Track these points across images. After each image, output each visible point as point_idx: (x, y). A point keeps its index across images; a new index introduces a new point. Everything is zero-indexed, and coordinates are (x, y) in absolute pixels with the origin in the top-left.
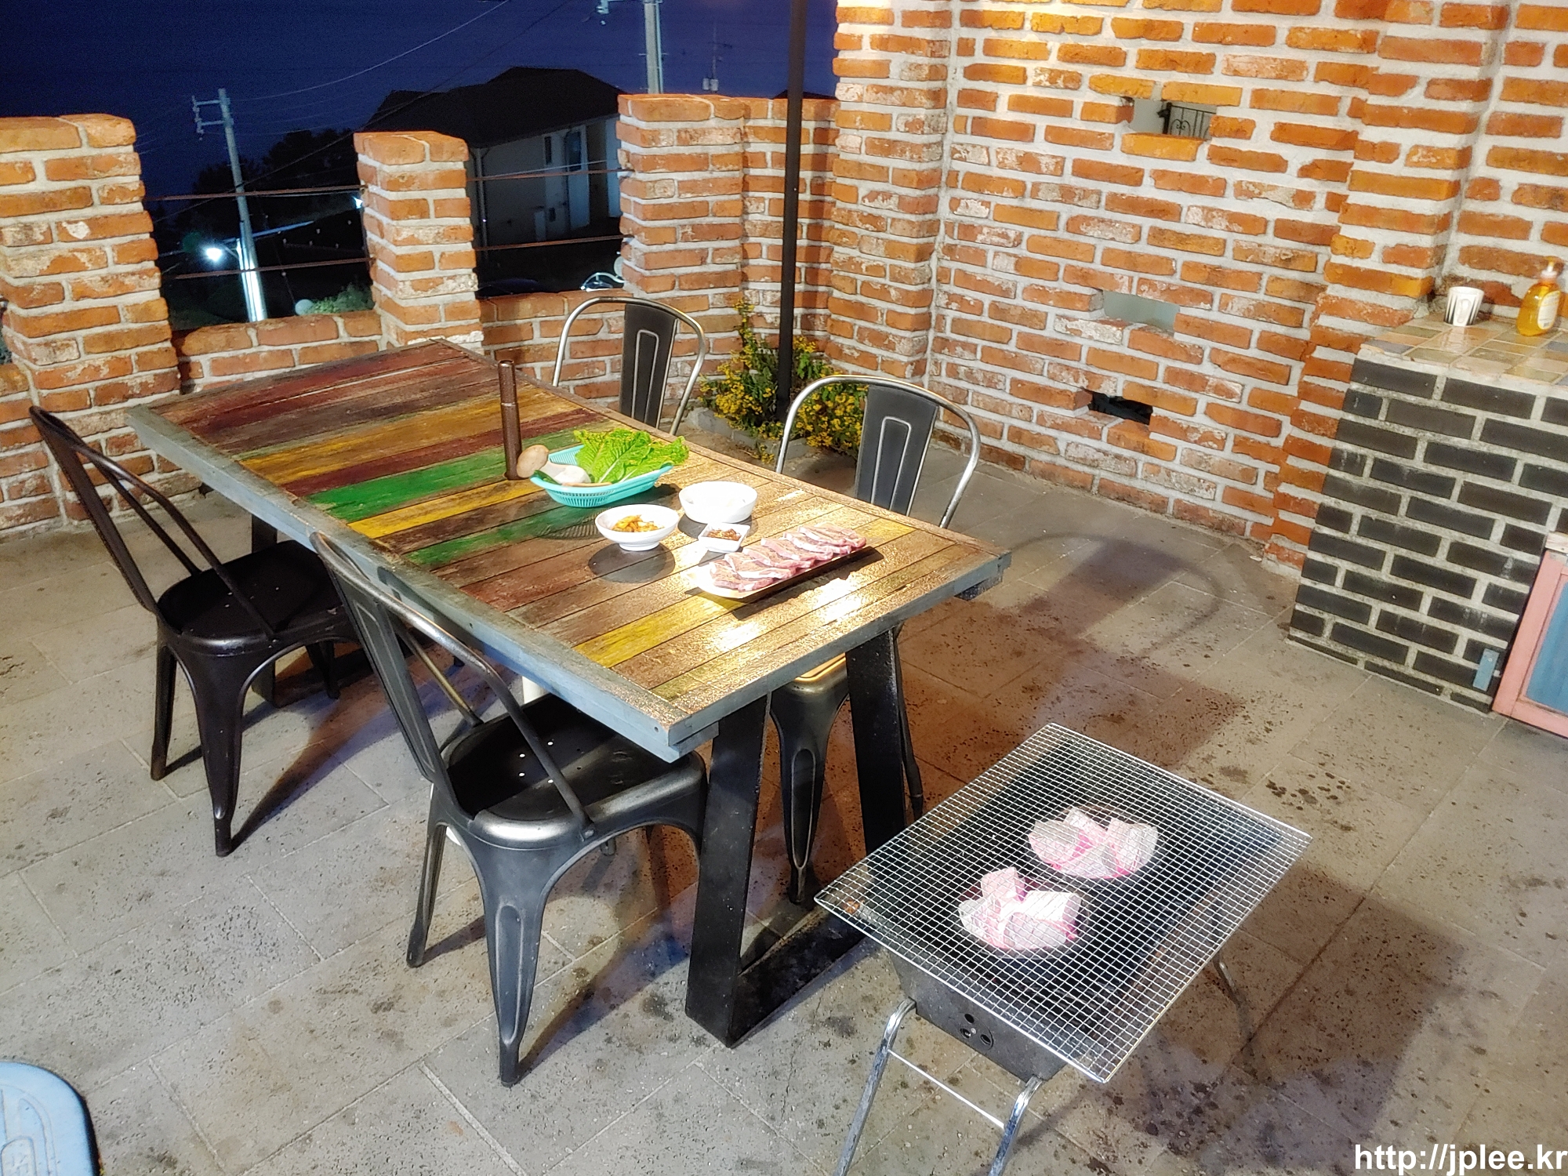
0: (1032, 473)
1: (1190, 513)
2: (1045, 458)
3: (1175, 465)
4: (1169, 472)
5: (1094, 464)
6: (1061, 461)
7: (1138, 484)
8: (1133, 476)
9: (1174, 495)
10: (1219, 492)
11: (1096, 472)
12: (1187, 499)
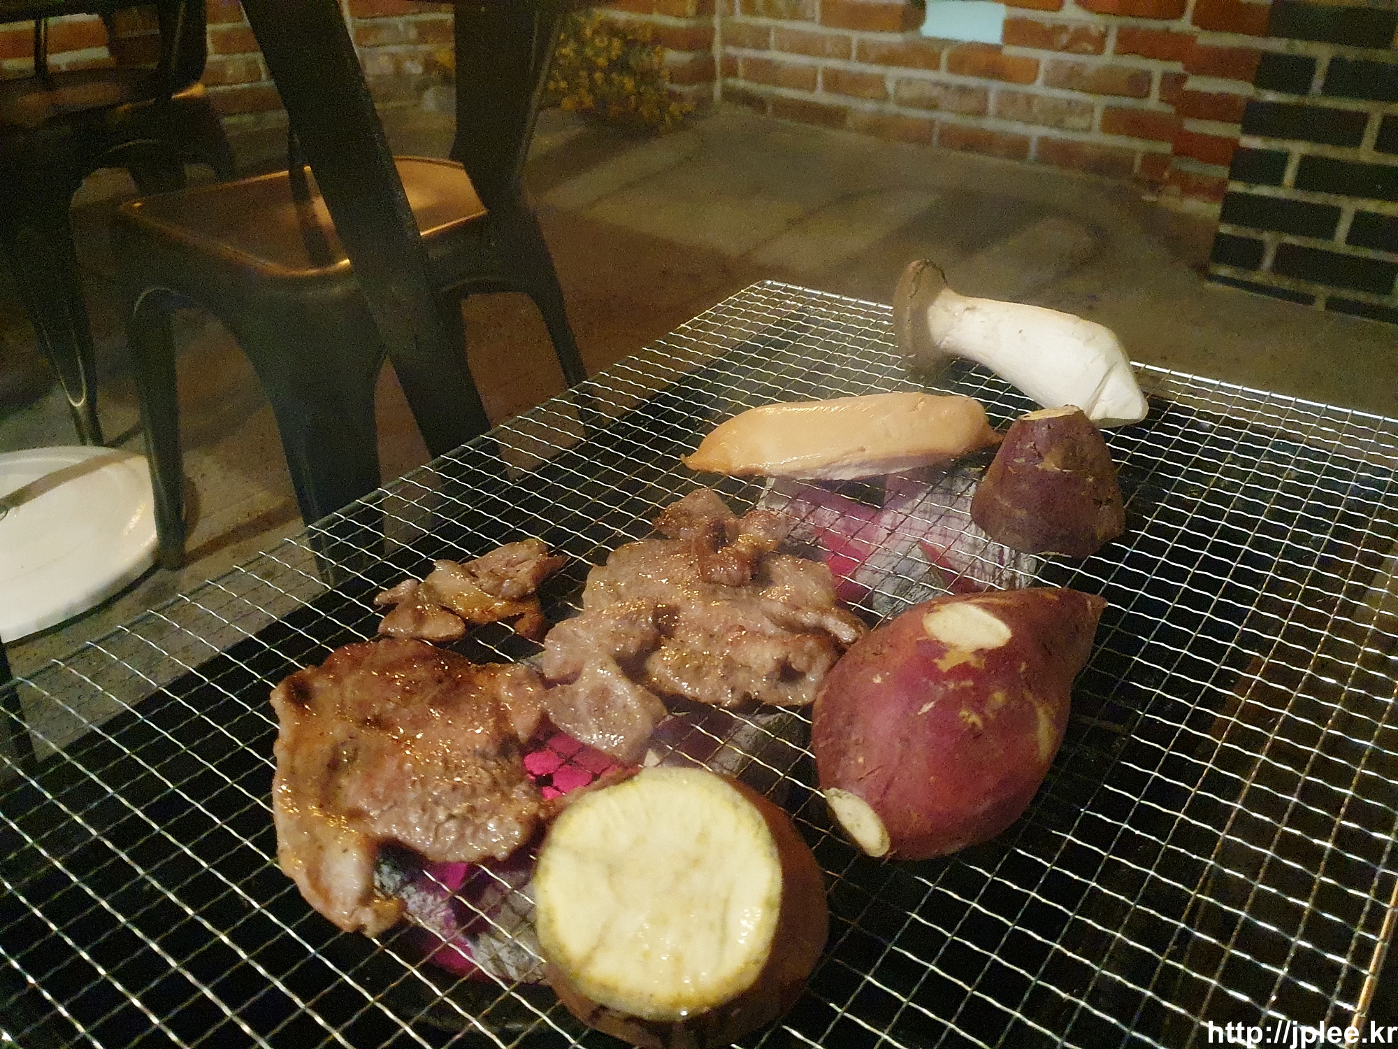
0: (857, 130)
1: (1061, 154)
2: (869, 106)
3: (1038, 88)
4: (1029, 99)
5: (932, 105)
6: (891, 108)
7: (990, 124)
8: (981, 113)
9: (1036, 132)
10: (1098, 115)
11: (935, 115)
12: (1055, 134)
